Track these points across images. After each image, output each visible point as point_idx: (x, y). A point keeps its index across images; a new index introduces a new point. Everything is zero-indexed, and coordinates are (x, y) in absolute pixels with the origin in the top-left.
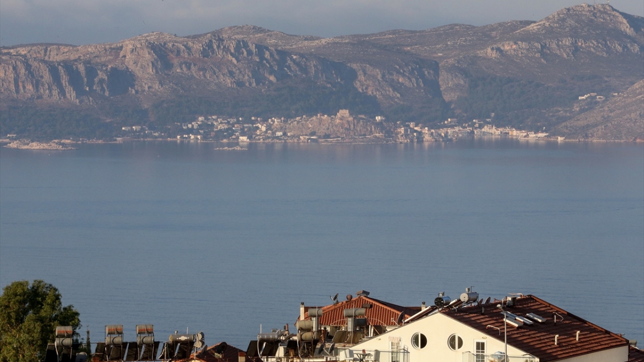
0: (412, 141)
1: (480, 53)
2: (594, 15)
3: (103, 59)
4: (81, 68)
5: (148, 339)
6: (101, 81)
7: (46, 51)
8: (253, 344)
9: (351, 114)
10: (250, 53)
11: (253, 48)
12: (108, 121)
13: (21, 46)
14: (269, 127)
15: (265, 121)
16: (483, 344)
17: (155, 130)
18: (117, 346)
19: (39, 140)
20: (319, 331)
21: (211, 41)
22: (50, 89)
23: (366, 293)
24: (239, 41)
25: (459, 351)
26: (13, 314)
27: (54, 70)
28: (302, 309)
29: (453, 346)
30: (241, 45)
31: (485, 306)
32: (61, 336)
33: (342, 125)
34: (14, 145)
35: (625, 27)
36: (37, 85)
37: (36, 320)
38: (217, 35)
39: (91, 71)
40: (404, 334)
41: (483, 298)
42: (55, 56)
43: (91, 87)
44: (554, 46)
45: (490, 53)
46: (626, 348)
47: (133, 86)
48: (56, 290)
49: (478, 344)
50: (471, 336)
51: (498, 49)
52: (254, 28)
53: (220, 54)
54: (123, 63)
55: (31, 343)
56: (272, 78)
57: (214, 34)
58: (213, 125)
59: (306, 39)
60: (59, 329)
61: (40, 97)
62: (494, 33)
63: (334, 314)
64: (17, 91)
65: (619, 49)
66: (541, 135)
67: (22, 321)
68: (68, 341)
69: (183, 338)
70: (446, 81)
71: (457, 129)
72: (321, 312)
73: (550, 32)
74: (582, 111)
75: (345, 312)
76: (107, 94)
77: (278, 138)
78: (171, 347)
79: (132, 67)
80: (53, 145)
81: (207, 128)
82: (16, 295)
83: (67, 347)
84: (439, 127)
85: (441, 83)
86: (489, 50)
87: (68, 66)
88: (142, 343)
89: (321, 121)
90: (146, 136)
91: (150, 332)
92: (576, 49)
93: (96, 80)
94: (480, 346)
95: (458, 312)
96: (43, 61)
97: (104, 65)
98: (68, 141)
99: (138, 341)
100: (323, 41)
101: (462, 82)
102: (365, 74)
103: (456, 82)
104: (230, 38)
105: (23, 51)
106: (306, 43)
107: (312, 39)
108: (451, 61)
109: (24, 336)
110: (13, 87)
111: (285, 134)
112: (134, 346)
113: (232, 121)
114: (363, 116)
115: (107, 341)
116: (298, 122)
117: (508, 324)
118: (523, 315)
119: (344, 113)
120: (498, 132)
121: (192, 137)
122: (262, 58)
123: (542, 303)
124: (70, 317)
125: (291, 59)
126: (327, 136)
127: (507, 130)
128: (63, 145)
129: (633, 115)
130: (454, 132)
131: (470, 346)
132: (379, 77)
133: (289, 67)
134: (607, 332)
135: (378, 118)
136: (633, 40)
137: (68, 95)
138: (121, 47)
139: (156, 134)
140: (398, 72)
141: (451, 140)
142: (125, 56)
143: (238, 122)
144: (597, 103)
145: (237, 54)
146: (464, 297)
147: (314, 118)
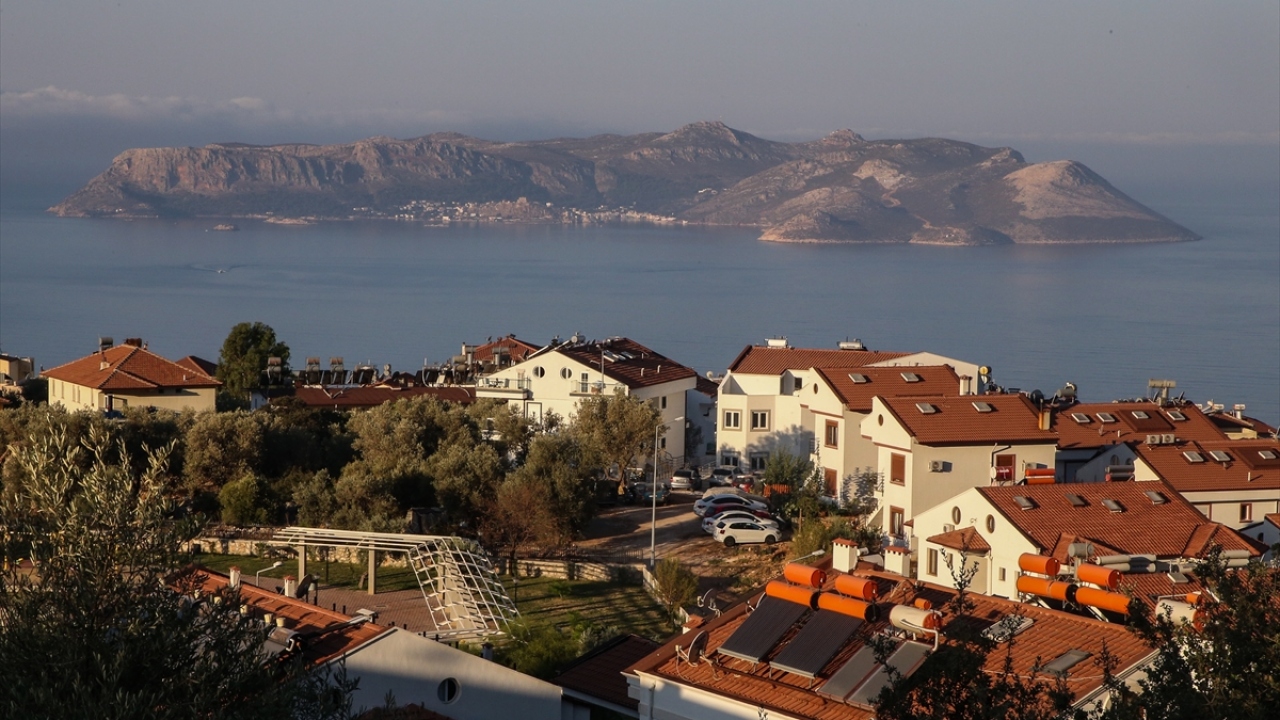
0: (574, 222)
1: (626, 156)
2: (710, 129)
3: (340, 156)
4: (323, 163)
5: (339, 368)
6: (338, 173)
7: (296, 149)
8: (419, 373)
9: (528, 201)
10: (451, 153)
11: (454, 149)
12: (343, 203)
13: (279, 145)
14: (465, 210)
15: (462, 205)
16: (587, 375)
17: (379, 210)
18: (315, 373)
19: (290, 216)
20: (473, 365)
21: (422, 144)
22: (299, 178)
23: (513, 336)
24: (443, 144)
25: (569, 380)
26: (239, 348)
27: (302, 164)
28: (464, 347)
29: (564, 376)
30: (445, 147)
31: (591, 346)
32: (272, 365)
33: (521, 209)
34: (271, 220)
35: (734, 140)
36: (289, 176)
37: (256, 353)
38: (427, 140)
39: (331, 165)
40: (528, 367)
41: (589, 340)
42: (303, 153)
43: (330, 178)
44: (680, 152)
45: (633, 156)
46: (694, 379)
47: (362, 177)
48: (271, 330)
49: (583, 375)
50: (578, 368)
51: (639, 154)
52: (455, 134)
53: (428, 154)
54: (355, 159)
55: (252, 370)
56: (468, 173)
57: (424, 138)
58: (422, 207)
59: (494, 143)
60: (271, 360)
61: (291, 184)
62: (636, 142)
63: (486, 352)
64: (274, 179)
65: (728, 155)
66: (671, 219)
67: (246, 353)
68: (278, 369)
69: (366, 368)
70: (600, 177)
71: (607, 214)
72: (475, 349)
73: (677, 142)
74: (701, 201)
75: (493, 350)
76: (342, 182)
77: (472, 218)
78: (356, 375)
79: (361, 162)
80: (301, 221)
81: (418, 210)
82: (241, 333)
83: (277, 373)
84: (593, 212)
85: (596, 178)
86: (632, 154)
87: (313, 161)
88: (334, 371)
89: (505, 206)
90: (372, 215)
91: (340, 363)
92: (697, 155)
93: (334, 172)
94: (585, 376)
95: (570, 351)
96: (295, 157)
97: (340, 160)
98: (312, 218)
99: (331, 369)
100: (508, 145)
101: (612, 178)
102: (539, 170)
103: (607, 177)
104: (436, 142)
105: (279, 149)
106: (494, 146)
107: (499, 143)
108: (604, 162)
109: (247, 365)
110: (271, 177)
111: (477, 215)
112: (328, 373)
113: (437, 204)
114: (537, 203)
115: (308, 369)
116: (488, 206)
117: (605, 360)
118: (618, 353)
119: (523, 200)
120: (639, 216)
121: (407, 216)
122: (461, 156)
123: (634, 344)
124: (282, 351)
125: (483, 158)
126: (509, 217)
127: (645, 215)
128: (309, 221)
129: (738, 205)
130: (605, 216)
131: (577, 376)
132: (550, 173)
133: (481, 165)
134: (680, 366)
135: (548, 204)
136: (739, 150)
137: (313, 183)
138: (353, 148)
139: (379, 214)
140: (564, 169)
141: (603, 222)
142: (356, 154)
143: (442, 205)
144: (712, 196)
145: (442, 153)
146: (574, 339)
147: (500, 203)
